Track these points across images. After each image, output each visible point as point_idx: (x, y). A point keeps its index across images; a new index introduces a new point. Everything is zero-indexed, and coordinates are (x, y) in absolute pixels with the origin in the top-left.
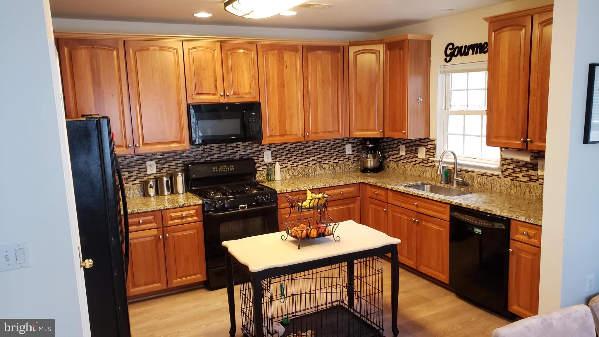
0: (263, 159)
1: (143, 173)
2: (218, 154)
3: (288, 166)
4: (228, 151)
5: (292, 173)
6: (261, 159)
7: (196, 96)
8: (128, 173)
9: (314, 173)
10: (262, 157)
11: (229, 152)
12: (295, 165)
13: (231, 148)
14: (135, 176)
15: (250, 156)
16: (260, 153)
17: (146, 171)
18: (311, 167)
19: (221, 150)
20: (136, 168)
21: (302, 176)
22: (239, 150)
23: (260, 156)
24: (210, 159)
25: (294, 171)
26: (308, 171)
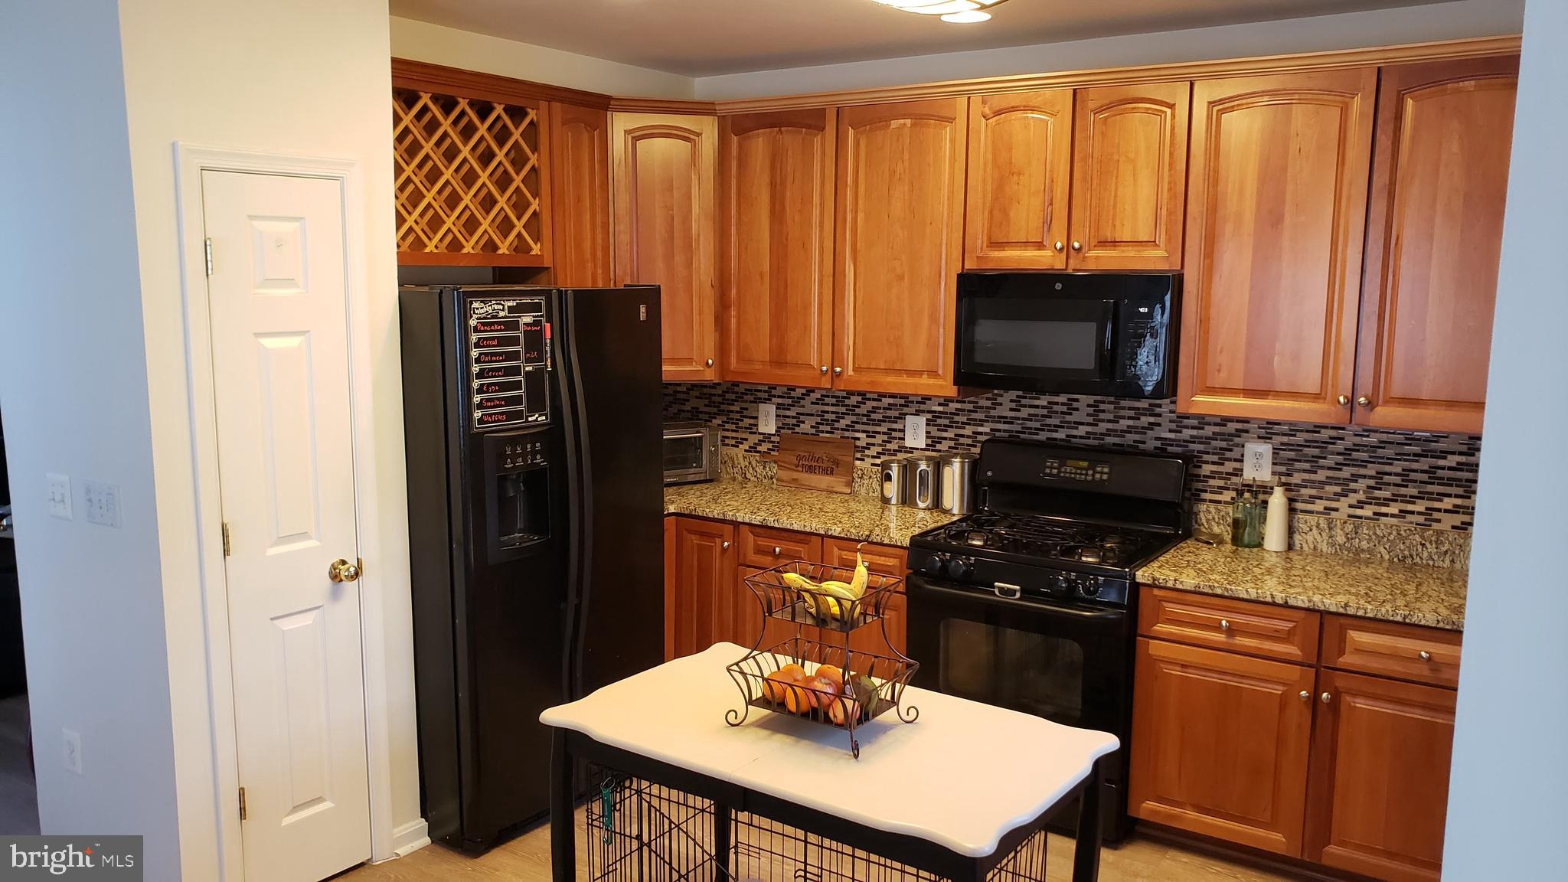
0: (1237, 465)
1: (897, 443)
2: (1089, 424)
3: (1336, 510)
4: (1122, 422)
5: (1345, 540)
6: (1229, 467)
7: (989, 249)
8: (867, 436)
9: (1452, 561)
10: (1236, 460)
11: (1124, 423)
12: (1367, 511)
13: (1132, 413)
14: (880, 445)
15: (1192, 446)
16: (1231, 443)
17: (904, 439)
18: (1440, 533)
19: (1102, 416)
20: (883, 428)
21: (1391, 561)
22: (1159, 425)
23: (1228, 454)
24: (1064, 437)
25: (1356, 533)
26: (1423, 545)
